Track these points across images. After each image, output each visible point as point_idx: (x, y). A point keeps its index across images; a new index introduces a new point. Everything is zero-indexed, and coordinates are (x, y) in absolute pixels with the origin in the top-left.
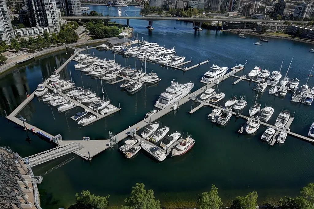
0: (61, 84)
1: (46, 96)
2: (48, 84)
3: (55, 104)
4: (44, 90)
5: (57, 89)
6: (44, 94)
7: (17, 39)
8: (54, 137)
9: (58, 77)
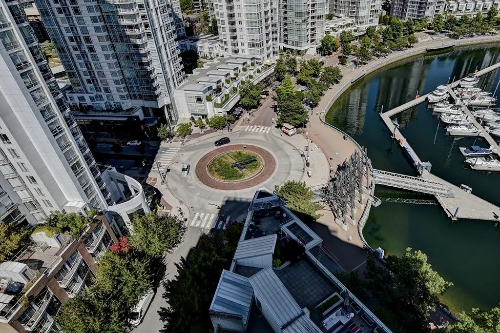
0: (473, 95)
1: (442, 105)
2: (453, 89)
3: (447, 120)
4: (443, 95)
5: (462, 100)
6: (440, 102)
7: (444, 16)
8: (421, 163)
9: (474, 83)
